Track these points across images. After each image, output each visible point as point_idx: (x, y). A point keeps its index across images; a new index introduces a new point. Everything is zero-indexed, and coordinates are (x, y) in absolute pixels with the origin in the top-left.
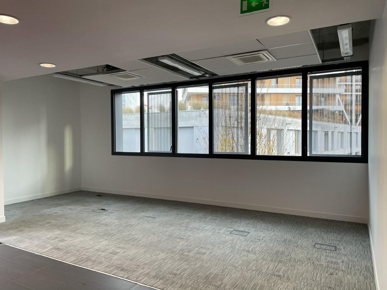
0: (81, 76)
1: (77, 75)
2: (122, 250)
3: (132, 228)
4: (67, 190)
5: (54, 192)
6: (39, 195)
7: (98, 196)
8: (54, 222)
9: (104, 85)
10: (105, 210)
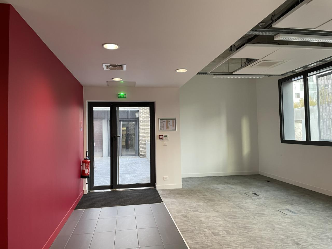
0: (232, 73)
1: (228, 72)
2: (225, 234)
3: (260, 217)
4: (246, 172)
5: (234, 172)
6: (221, 173)
7: (267, 181)
8: (208, 195)
9: (262, 76)
10: (256, 194)
